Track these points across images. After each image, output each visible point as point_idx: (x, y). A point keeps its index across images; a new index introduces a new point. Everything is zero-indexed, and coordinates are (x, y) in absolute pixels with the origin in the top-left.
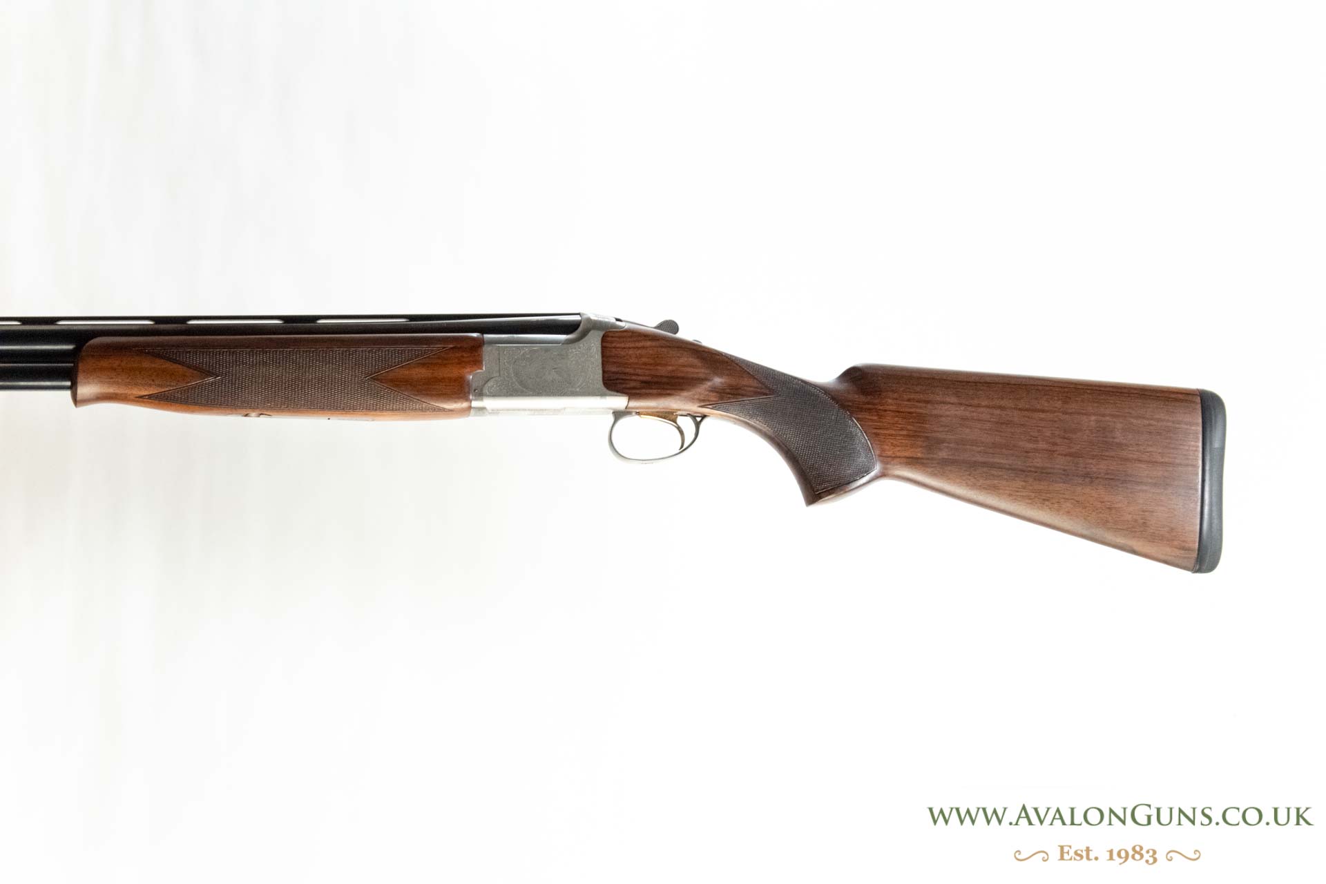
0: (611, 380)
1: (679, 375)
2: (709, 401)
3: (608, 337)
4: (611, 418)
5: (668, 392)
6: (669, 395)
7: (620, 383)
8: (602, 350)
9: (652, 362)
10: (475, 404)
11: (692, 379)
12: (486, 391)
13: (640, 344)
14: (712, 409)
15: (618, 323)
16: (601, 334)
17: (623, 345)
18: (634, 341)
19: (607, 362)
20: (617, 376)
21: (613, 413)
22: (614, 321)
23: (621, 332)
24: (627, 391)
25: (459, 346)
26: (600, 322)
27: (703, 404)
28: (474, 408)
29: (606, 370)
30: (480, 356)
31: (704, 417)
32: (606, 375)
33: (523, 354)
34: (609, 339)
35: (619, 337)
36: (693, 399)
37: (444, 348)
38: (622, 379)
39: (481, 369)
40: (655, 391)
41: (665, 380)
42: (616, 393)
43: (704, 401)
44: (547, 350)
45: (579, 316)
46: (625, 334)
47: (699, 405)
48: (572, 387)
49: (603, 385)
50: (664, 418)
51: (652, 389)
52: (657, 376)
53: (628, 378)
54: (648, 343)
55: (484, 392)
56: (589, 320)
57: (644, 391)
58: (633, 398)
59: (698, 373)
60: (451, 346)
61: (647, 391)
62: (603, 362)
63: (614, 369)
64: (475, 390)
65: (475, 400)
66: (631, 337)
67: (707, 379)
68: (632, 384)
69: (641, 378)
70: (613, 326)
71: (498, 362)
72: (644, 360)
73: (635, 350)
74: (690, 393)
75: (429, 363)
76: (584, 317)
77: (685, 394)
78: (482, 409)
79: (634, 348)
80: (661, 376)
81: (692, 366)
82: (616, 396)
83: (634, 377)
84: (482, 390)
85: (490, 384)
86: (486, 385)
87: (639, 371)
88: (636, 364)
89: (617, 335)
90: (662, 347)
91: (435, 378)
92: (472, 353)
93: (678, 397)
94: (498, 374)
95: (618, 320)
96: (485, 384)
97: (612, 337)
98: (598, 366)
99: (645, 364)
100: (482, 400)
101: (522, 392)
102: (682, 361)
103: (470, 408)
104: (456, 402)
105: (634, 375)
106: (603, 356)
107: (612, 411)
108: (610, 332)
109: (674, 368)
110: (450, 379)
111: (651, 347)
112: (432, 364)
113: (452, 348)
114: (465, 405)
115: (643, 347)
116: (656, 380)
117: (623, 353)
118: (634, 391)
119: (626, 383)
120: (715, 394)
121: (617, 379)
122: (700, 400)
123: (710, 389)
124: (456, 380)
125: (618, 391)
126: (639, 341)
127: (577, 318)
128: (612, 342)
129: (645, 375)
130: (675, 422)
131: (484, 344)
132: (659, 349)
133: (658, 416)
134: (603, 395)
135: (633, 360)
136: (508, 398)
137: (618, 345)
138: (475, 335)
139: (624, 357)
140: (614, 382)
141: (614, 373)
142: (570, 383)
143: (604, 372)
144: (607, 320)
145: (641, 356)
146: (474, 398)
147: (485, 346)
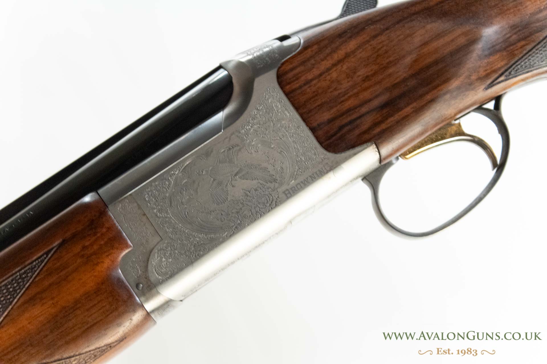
0: (332, 136)
1: (429, 60)
2: (495, 71)
3: (286, 73)
4: (366, 190)
5: (429, 97)
6: (432, 101)
7: (350, 131)
8: (289, 99)
9: (375, 67)
10: (149, 306)
11: (452, 54)
12: (154, 276)
13: (341, 53)
14: (506, 80)
15: (286, 43)
16: (272, 75)
17: (316, 72)
18: (328, 55)
19: (310, 111)
20: (338, 123)
21: (362, 180)
22: (278, 43)
23: (300, 53)
24: (367, 136)
25: (68, 235)
26: (260, 58)
27: (489, 81)
28: (153, 311)
29: (315, 124)
30: (112, 228)
31: (498, 99)
32: (320, 133)
33: (176, 184)
34: (290, 75)
35: (303, 63)
36: (471, 84)
37: (47, 253)
38: (351, 122)
39: (127, 246)
40: (408, 110)
41: (412, 83)
42: (351, 152)
43: (487, 76)
44: (207, 154)
45: (222, 70)
46: (309, 52)
47: (483, 87)
48: (281, 184)
49: (325, 152)
50: (443, 138)
51: (401, 109)
52: (395, 86)
53: (354, 116)
54: (352, 44)
55: (152, 279)
56: (240, 65)
57: (392, 119)
58: (382, 143)
59: (452, 41)
60: (56, 244)
61: (397, 117)
62: (301, 115)
63: (326, 116)
64: (137, 286)
65: (147, 300)
66: (320, 51)
67: (474, 41)
68: (368, 122)
69: (376, 103)
70: (283, 52)
71: (144, 219)
72: (362, 72)
73: (339, 67)
74: (461, 79)
75: (38, 293)
76: (230, 66)
77: (455, 84)
78: (167, 304)
79: (334, 65)
80: (405, 80)
81: (438, 36)
82: (355, 154)
83: (364, 110)
84: (147, 278)
85: (154, 261)
86: (149, 268)
87: (366, 95)
88: (353, 87)
89: (296, 63)
90: (375, 37)
91: (64, 308)
92: (95, 234)
93: (448, 96)
94: (158, 239)
95: (283, 38)
96: (147, 267)
97: (292, 69)
98: (298, 127)
99: (367, 78)
100: (158, 293)
101: (212, 240)
102: (417, 40)
103: (148, 315)
104: (119, 325)
105: (361, 105)
106: (297, 108)
107: (360, 179)
108: (283, 64)
109: (414, 56)
110: (88, 296)
111: (359, 47)
112: (44, 291)
113: (60, 246)
114: (137, 317)
115: (347, 56)
116: (396, 92)
117: (324, 84)
118: (377, 130)
119: (357, 127)
120: (497, 56)
121: (341, 128)
122: (481, 79)
123: (487, 53)
124: (97, 291)
125: (353, 146)
126: (334, 51)
127: (222, 74)
128: (297, 77)
129: (377, 97)
130: (461, 133)
131: (106, 206)
132: (374, 43)
133: (432, 141)
134: (332, 167)
135: (346, 85)
136: (195, 264)
137: (310, 76)
138: (87, 199)
139: (329, 87)
140: (339, 135)
141: (331, 121)
142: (275, 180)
143: (313, 130)
144: (267, 49)
145: (355, 71)
146: (143, 299)
147: (110, 207)
